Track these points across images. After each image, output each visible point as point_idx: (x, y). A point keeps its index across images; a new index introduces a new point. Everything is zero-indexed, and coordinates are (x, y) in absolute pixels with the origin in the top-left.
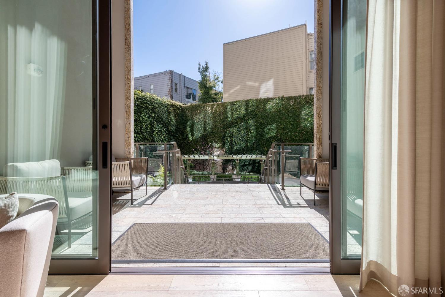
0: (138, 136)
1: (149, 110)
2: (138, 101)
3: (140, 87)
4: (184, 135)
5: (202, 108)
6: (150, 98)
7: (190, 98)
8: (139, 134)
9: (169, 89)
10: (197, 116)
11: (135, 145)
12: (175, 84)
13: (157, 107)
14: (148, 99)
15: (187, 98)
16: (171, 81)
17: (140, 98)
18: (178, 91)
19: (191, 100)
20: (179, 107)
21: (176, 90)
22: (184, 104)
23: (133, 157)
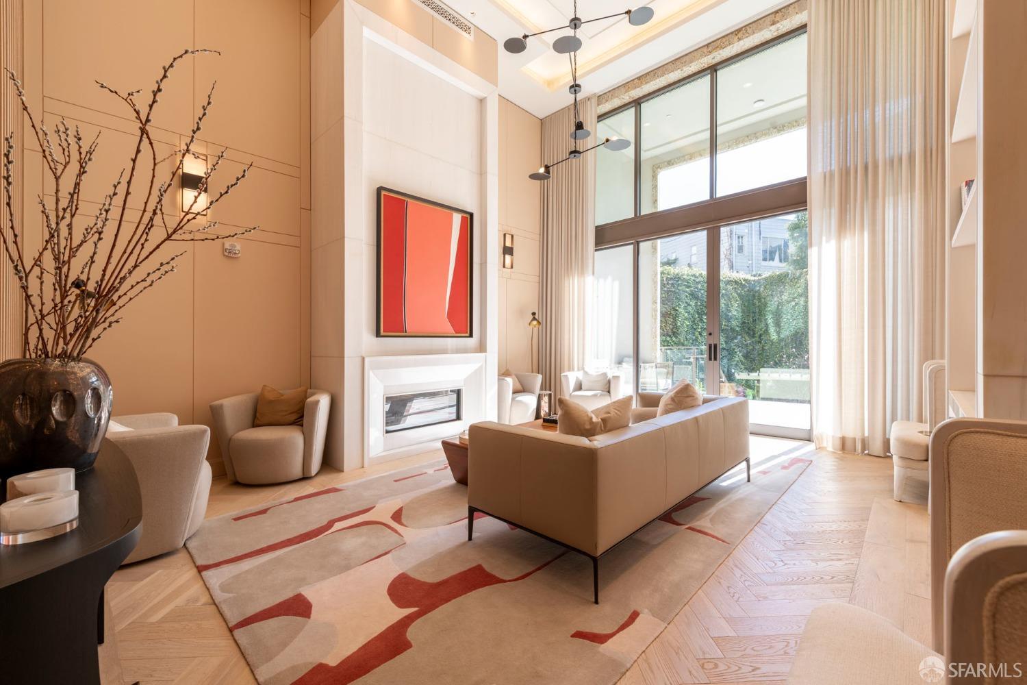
0: (668, 339)
1: (687, 296)
2: (668, 284)
3: (672, 253)
4: (754, 334)
5: (795, 279)
6: (688, 275)
7: (772, 259)
8: (670, 336)
9: (726, 250)
10: (783, 297)
11: (661, 349)
12: (739, 237)
13: (700, 289)
14: (685, 277)
15: (765, 260)
16: (731, 234)
17: (672, 279)
18: (746, 249)
19: (776, 262)
20: (744, 283)
21: (740, 249)
22: (755, 276)
23: (659, 362)
